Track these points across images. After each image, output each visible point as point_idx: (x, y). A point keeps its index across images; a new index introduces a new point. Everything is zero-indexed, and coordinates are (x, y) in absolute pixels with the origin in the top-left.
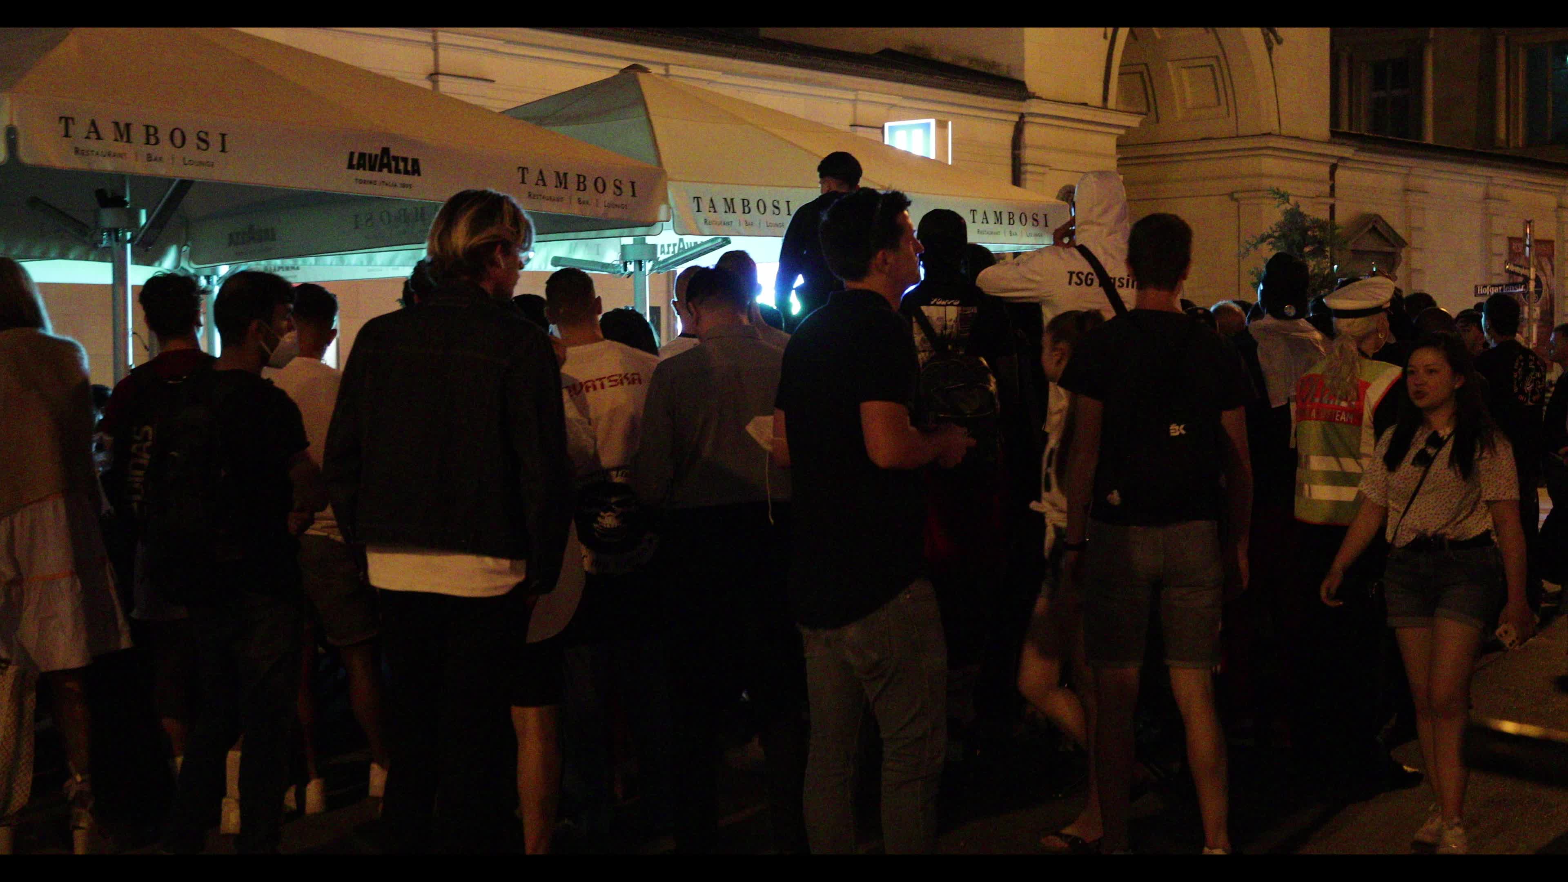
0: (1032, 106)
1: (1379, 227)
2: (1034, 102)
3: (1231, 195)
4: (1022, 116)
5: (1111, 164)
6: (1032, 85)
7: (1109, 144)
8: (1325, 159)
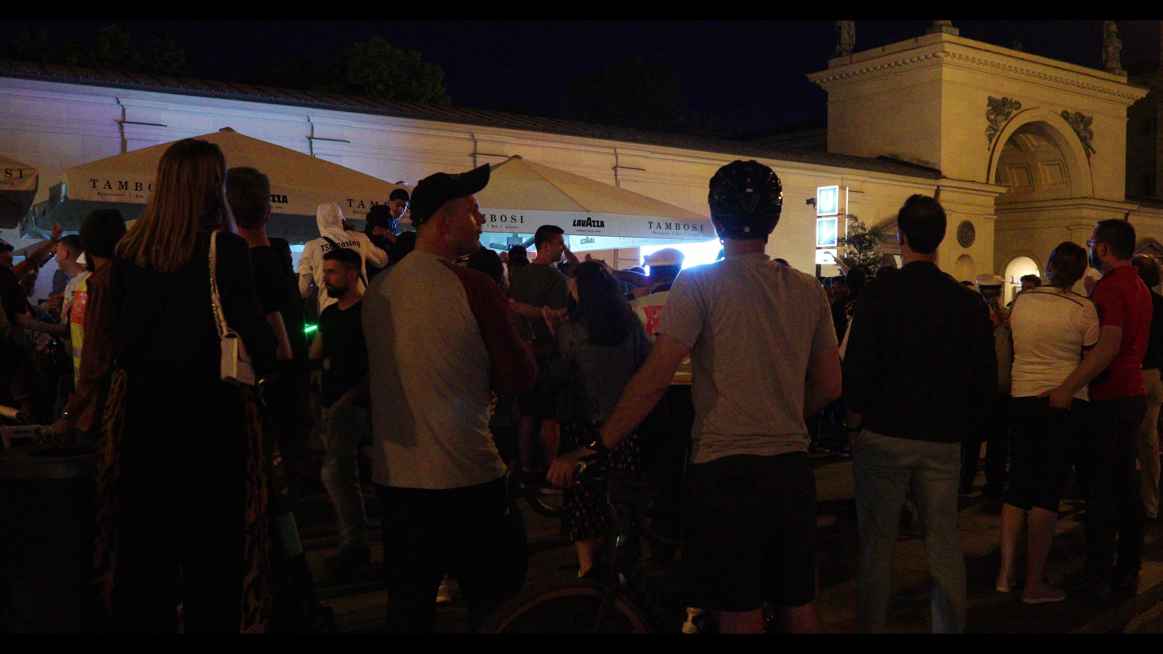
0: (943, 182)
1: (1154, 245)
2: (944, 180)
3: (1067, 227)
4: (938, 187)
5: (992, 211)
6: (944, 173)
7: (990, 201)
8: (1122, 211)
